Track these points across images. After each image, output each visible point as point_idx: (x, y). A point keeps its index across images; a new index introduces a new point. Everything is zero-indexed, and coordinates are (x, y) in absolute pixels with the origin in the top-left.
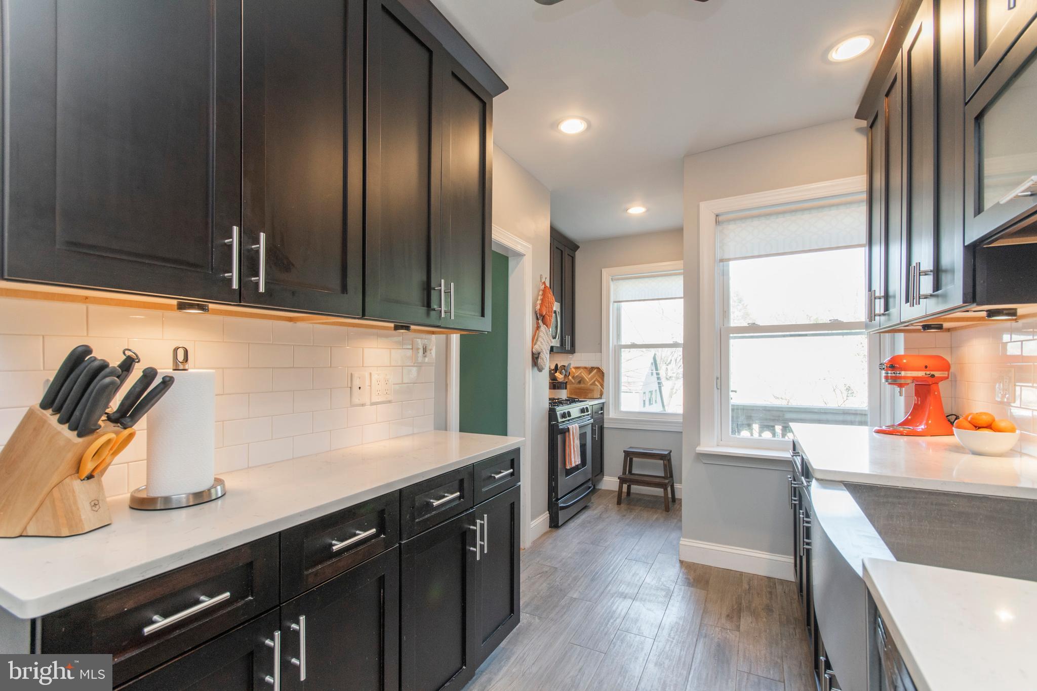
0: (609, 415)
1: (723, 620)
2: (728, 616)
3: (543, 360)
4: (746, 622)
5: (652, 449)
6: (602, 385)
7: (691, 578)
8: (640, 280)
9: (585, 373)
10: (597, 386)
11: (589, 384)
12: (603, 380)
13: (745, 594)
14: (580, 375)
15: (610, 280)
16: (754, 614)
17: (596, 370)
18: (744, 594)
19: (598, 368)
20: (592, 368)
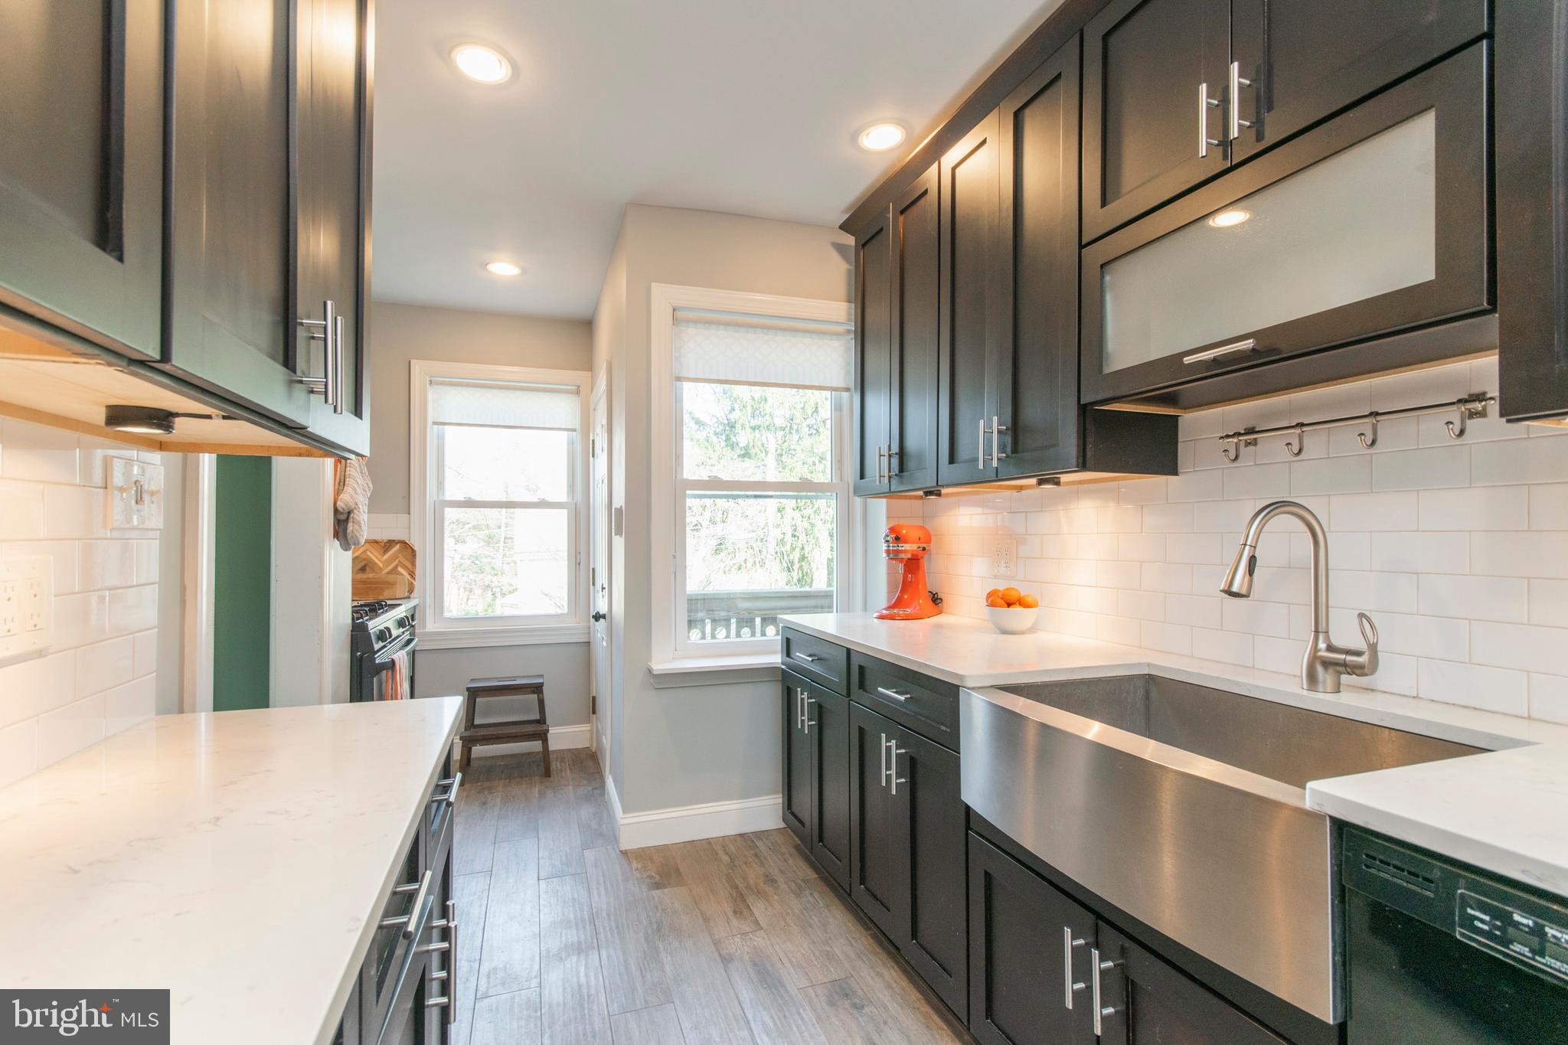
0: (424, 626)
1: (735, 922)
2: (735, 912)
3: (360, 526)
4: (758, 908)
5: (514, 678)
6: (412, 574)
7: (653, 874)
8: (483, 391)
9: (374, 551)
10: (403, 575)
11: (384, 572)
12: (413, 564)
13: (732, 869)
14: (363, 556)
15: (428, 382)
16: (760, 894)
17: (398, 547)
18: (731, 871)
19: (403, 543)
20: (390, 544)
